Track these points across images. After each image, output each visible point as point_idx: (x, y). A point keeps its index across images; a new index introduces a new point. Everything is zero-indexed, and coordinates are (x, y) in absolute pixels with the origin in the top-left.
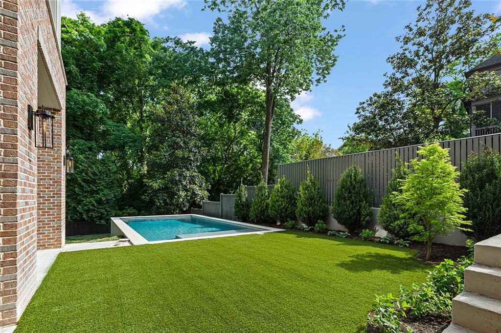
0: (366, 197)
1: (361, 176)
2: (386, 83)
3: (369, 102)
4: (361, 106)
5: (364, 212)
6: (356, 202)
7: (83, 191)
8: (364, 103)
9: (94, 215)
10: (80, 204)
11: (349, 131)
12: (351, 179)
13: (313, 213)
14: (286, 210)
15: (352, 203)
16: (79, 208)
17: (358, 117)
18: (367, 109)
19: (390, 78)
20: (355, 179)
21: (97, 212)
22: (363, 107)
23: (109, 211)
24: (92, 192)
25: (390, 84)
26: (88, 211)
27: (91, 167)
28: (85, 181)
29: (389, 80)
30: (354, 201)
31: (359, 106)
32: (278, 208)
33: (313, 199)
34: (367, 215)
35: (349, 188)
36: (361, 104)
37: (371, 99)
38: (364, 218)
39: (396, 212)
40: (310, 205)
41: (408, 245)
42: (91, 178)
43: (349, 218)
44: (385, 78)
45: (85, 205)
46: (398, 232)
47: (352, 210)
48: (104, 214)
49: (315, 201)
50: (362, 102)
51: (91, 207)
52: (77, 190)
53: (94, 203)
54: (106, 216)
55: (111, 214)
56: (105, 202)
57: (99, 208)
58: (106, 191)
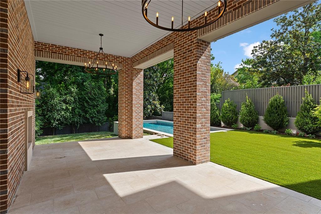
0: (285, 111)
1: (282, 101)
2: (273, 35)
3: (260, 46)
4: (254, 49)
5: (285, 120)
6: (280, 115)
7: (89, 105)
8: (257, 47)
9: (96, 120)
10: (88, 113)
11: (243, 64)
12: (277, 102)
13: (252, 120)
14: (232, 118)
15: (278, 115)
16: (88, 116)
17: (253, 56)
18: (258, 50)
19: (275, 32)
20: (279, 102)
21: (97, 118)
22: (256, 50)
23: (103, 118)
24: (94, 106)
25: (275, 35)
26: (92, 118)
27: (93, 90)
28: (90, 99)
29: (275, 33)
30: (280, 114)
31: (253, 49)
32: (228, 117)
33: (251, 112)
34: (287, 122)
35: (276, 107)
36: (254, 47)
37: (262, 44)
38: (285, 123)
39: (307, 120)
40: (250, 116)
41: (315, 137)
42: (94, 97)
43: (277, 123)
44: (272, 32)
45: (91, 114)
46: (308, 130)
47: (278, 119)
48: (100, 119)
49: (252, 113)
50: (255, 46)
51: (95, 115)
52: (85, 104)
53: (96, 112)
54: (102, 121)
55: (104, 119)
56: (101, 112)
57: (98, 116)
58: (102, 105)
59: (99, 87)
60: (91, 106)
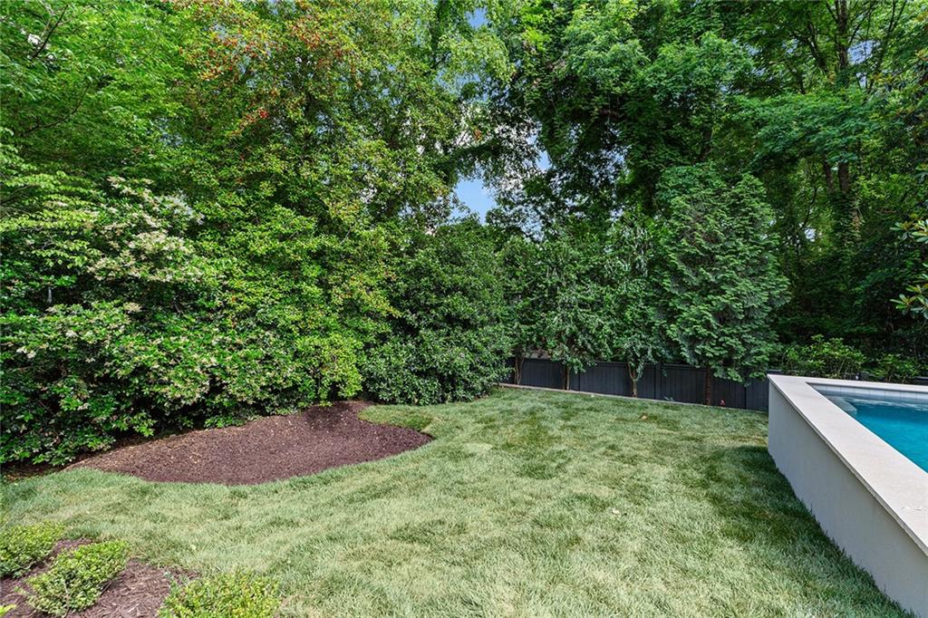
7: (682, 287)
9: (711, 351)
10: (675, 321)
16: (673, 331)
21: (719, 344)
24: (706, 289)
28: (686, 259)
42: (703, 250)
45: (687, 323)
48: (736, 352)
51: (702, 331)
52: (667, 283)
53: (710, 317)
54: (743, 358)
55: (760, 353)
56: (741, 317)
57: (723, 334)
58: (745, 285)
59: (734, 203)
60: (694, 289)
